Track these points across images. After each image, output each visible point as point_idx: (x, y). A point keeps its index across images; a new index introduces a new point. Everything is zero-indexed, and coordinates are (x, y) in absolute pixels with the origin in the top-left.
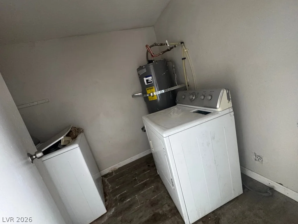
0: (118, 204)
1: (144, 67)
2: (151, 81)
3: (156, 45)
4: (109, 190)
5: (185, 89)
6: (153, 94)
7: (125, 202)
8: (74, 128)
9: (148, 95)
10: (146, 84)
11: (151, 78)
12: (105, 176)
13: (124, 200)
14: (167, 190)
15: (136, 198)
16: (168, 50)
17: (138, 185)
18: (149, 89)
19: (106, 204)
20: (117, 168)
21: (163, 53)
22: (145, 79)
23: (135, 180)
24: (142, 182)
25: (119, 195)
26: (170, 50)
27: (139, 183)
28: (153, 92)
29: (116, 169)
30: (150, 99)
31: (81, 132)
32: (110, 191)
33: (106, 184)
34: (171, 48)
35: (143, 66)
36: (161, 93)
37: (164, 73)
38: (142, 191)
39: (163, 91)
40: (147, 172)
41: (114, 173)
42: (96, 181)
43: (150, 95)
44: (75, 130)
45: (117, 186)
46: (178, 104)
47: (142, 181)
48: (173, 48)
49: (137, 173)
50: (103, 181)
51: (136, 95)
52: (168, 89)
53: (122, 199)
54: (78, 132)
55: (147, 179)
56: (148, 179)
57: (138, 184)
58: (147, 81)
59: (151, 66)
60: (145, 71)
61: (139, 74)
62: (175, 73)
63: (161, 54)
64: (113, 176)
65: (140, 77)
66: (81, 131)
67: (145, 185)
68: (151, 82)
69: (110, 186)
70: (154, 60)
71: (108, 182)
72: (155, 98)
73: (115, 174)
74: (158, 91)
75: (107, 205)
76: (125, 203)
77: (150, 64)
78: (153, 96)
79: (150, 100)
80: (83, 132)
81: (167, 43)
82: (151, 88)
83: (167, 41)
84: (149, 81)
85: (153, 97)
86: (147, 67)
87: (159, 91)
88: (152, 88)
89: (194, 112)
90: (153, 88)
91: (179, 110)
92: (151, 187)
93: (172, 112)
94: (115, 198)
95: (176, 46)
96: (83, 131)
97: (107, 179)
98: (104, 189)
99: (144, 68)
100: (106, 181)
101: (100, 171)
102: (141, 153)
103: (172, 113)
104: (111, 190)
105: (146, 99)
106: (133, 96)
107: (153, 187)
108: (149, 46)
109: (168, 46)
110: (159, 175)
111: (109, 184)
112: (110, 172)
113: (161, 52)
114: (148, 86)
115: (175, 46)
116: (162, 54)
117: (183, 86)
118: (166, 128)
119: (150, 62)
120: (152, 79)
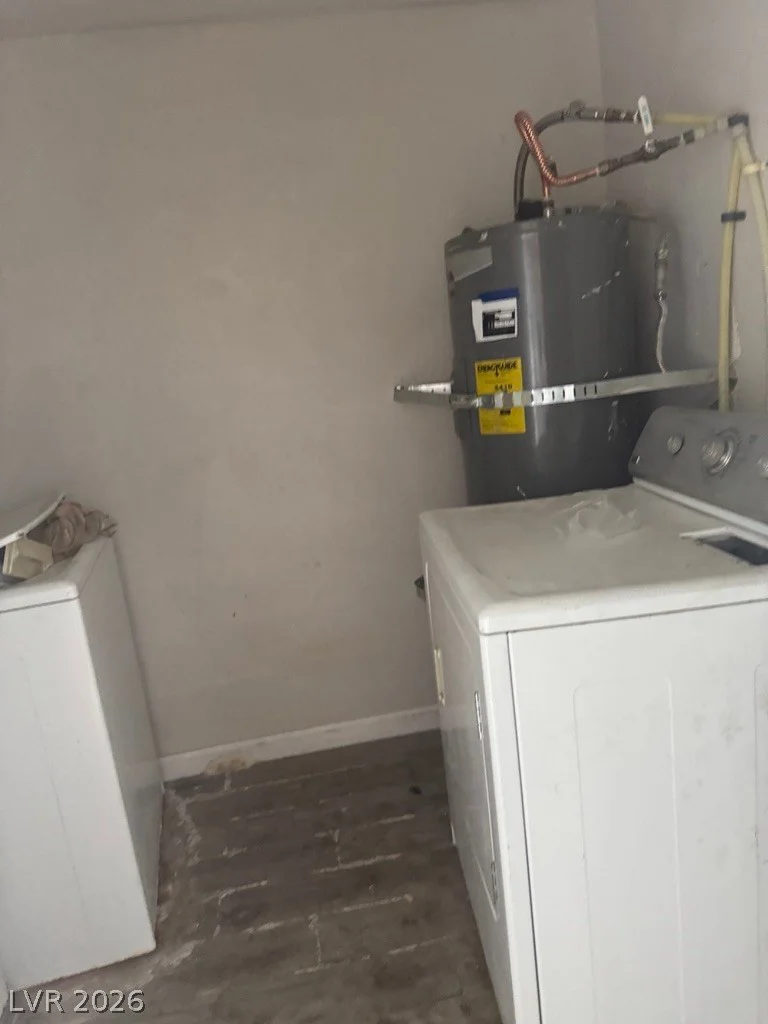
0: (218, 928)
1: (484, 237)
2: (512, 323)
3: (579, 113)
4: (189, 856)
5: (703, 399)
6: (508, 398)
7: (250, 930)
8: (73, 504)
9: (478, 402)
10: (480, 337)
11: (510, 304)
12: (185, 786)
13: (246, 923)
14: (476, 932)
15: (311, 926)
16: (642, 156)
17: (336, 869)
18: (490, 368)
19: (158, 916)
20: (250, 762)
21: (608, 172)
22: (479, 308)
23: (328, 841)
24: (359, 863)
25: (231, 891)
26: (655, 156)
27: (344, 861)
28: (507, 391)
29: (243, 764)
30: (490, 424)
31: (100, 533)
32: (190, 863)
33: (180, 824)
34: (663, 147)
35: (480, 233)
36: (558, 399)
37: (597, 290)
38: (348, 905)
39: (569, 393)
40: (398, 819)
41: (227, 783)
42: (136, 800)
43: (489, 402)
44: (76, 517)
45: (230, 849)
46: (637, 482)
47: (362, 856)
48: (676, 146)
49: (344, 810)
50: (164, 805)
51: (424, 388)
52: (600, 384)
53: (241, 915)
54: (87, 528)
55: (389, 854)
56: (394, 857)
57: (337, 863)
58: (489, 318)
59: (528, 237)
60: (483, 259)
61: (450, 277)
62: (664, 296)
63: (597, 171)
64: (220, 794)
65: (452, 294)
66: (103, 526)
67: (370, 880)
68: (511, 330)
69: (195, 839)
70: (551, 204)
71: (188, 818)
72: (516, 425)
73: (232, 785)
74: (539, 387)
75: (162, 919)
76: (252, 937)
77: (525, 225)
78: (505, 412)
79: (484, 431)
80: (110, 536)
81: (645, 114)
82: (502, 362)
83: (642, 102)
84: (497, 325)
85: (506, 418)
86: (500, 240)
87: (544, 390)
88: (508, 366)
89: (702, 541)
90: (514, 365)
91: (625, 513)
92: (399, 899)
93: (577, 515)
94: (206, 900)
95: (699, 134)
96: (112, 530)
97: (188, 801)
98: (162, 846)
99: (486, 243)
100: (182, 809)
101: (159, 754)
102: (391, 716)
103: (573, 524)
104: (196, 859)
105: (467, 422)
106: (402, 395)
107: (409, 898)
108: (536, 119)
109: (648, 129)
110: (454, 851)
111: (194, 831)
112: (211, 772)
113: (600, 165)
114: (486, 351)
115: (689, 137)
116: (602, 174)
117: (697, 377)
118: (509, 592)
119: (528, 210)
120: (520, 313)
